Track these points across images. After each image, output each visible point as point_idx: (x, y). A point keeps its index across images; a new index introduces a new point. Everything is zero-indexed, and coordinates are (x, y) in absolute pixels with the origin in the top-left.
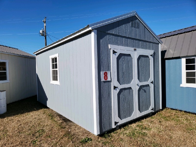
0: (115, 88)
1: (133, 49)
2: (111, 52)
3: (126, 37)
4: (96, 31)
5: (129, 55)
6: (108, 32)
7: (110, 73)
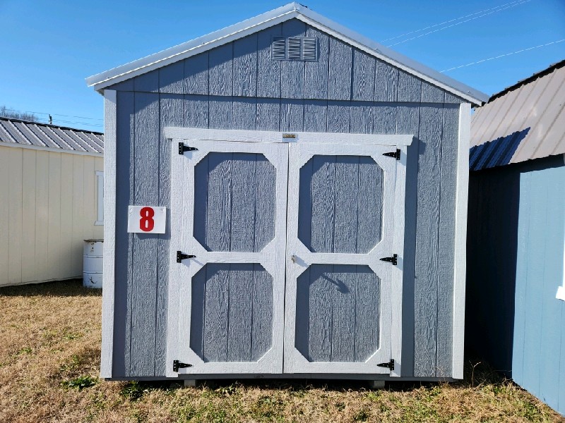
0: (181, 257)
1: (279, 135)
2: (175, 148)
3: (246, 97)
4: (114, 92)
5: (259, 157)
6: (164, 90)
7: (165, 210)
